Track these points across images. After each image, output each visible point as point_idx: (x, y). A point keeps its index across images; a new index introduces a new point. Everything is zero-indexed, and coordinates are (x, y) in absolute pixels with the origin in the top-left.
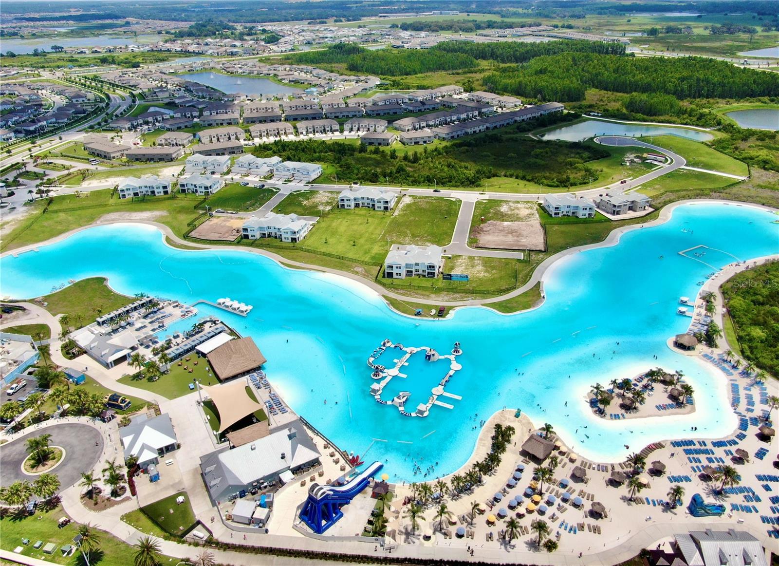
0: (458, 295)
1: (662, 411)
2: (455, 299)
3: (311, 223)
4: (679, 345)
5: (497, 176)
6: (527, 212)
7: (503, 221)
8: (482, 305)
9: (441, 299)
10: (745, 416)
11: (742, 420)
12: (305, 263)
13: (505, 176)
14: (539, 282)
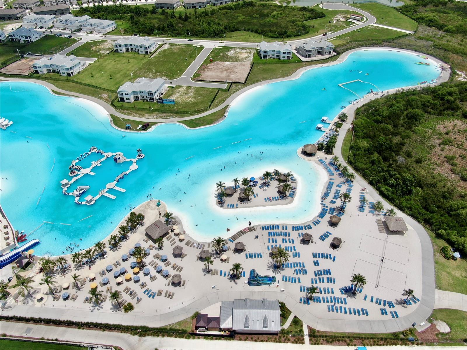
0: (165, 115)
1: (268, 202)
2: (161, 118)
3: (89, 62)
4: (305, 153)
5: (239, 30)
6: (246, 55)
7: (225, 62)
8: (178, 122)
9: (150, 117)
10: (327, 207)
11: (324, 209)
12: (70, 91)
13: (245, 30)
14: (228, 105)
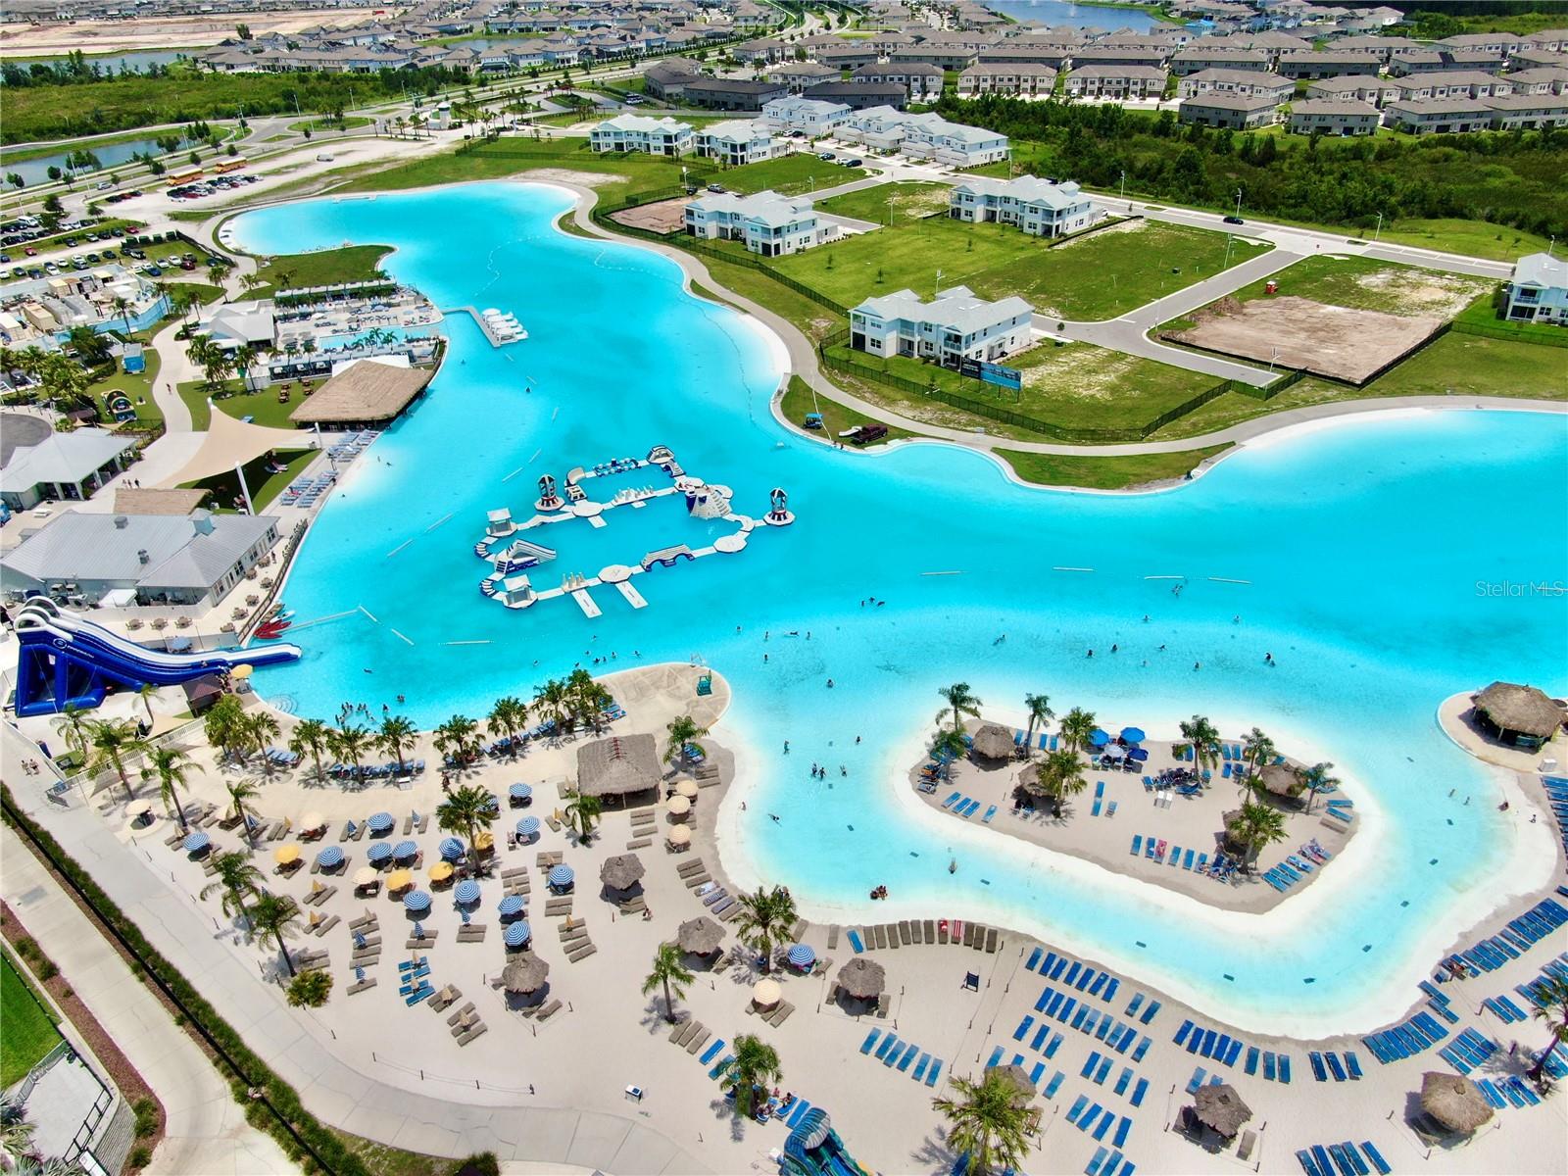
0: (964, 417)
1: (1141, 861)
2: (945, 423)
4: (1481, 722)
5: (1463, 216)
6: (1440, 295)
7: (1329, 303)
8: (995, 450)
9: (910, 414)
12: (736, 291)
13: (1490, 219)
14: (1233, 443)
